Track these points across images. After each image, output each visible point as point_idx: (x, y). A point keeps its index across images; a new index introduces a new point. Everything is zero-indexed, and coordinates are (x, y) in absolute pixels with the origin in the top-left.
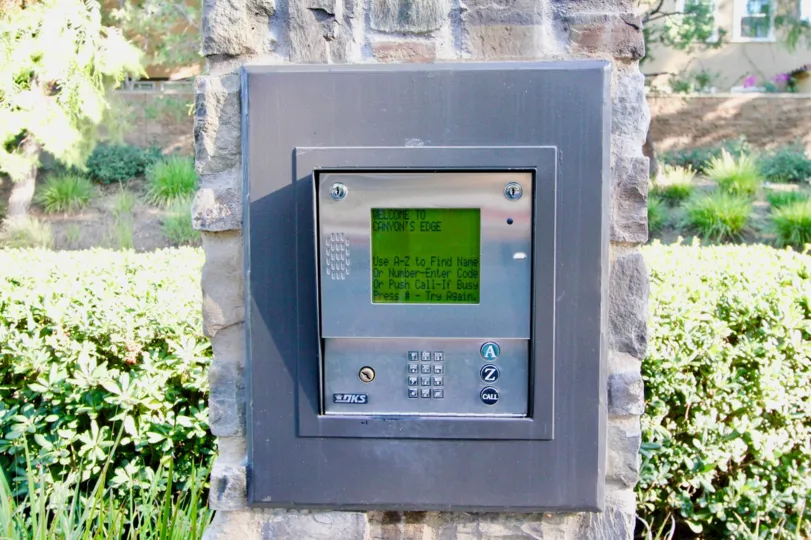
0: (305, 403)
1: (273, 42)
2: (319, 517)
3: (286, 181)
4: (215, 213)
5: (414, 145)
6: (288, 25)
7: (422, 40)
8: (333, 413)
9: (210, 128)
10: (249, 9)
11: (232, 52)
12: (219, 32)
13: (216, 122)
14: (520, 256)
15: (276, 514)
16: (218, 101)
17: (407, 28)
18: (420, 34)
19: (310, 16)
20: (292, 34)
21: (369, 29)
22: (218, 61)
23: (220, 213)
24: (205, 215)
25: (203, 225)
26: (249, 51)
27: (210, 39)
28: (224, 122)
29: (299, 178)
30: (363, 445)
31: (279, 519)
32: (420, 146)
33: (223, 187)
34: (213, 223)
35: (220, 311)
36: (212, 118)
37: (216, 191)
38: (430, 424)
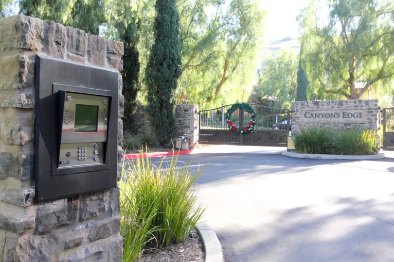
0: (54, 165)
1: (42, 48)
2: (54, 203)
3: (49, 94)
4: (26, 102)
5: (81, 86)
6: (48, 44)
7: (81, 57)
8: (60, 167)
9: (25, 73)
10: (36, 36)
11: (32, 49)
12: (28, 42)
13: (27, 71)
14: (106, 119)
15: (41, 205)
16: (28, 64)
17: (78, 52)
18: (81, 55)
19: (54, 43)
20: (49, 47)
21: (68, 50)
22: (26, 51)
23: (28, 102)
24: (22, 103)
25: (22, 106)
26: (36, 50)
27: (26, 43)
28: (29, 72)
29: (54, 92)
30: (68, 176)
31: (42, 206)
32: (83, 87)
33: (28, 94)
34: (25, 105)
35: (27, 136)
36: (26, 69)
37: (26, 95)
38: (84, 168)
